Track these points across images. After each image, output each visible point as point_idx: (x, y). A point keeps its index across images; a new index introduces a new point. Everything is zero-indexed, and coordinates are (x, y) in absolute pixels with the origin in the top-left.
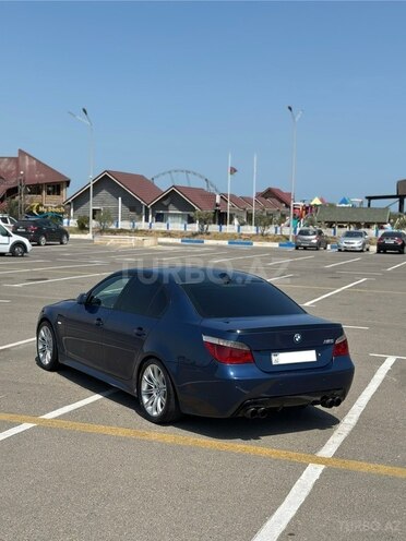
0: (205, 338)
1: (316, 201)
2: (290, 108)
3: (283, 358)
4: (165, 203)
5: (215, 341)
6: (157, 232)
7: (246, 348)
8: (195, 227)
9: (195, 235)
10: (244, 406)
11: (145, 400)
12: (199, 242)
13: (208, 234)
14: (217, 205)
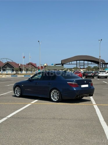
0: (68, 83)
1: (45, 65)
2: (39, 41)
3: (83, 86)
4: (6, 66)
5: (71, 83)
6: (4, 74)
7: (77, 84)
8: (15, 72)
9: (15, 74)
10: (77, 96)
11: (52, 98)
12: (16, 76)
13: (18, 74)
14: (20, 66)
